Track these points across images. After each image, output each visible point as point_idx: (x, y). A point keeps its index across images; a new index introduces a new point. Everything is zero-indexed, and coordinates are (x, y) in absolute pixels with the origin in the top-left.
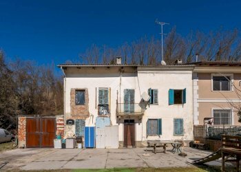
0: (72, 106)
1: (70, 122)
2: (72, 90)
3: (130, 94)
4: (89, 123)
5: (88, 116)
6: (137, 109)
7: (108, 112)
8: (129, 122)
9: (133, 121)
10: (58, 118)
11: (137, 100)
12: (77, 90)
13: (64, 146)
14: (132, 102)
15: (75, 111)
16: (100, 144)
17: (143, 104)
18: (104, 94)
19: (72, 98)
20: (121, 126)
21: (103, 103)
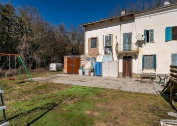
0: (89, 49)
1: (88, 59)
2: (89, 39)
4: (99, 59)
5: (98, 54)
8: (127, 58)
10: (82, 56)
11: (134, 40)
12: (92, 39)
13: (84, 73)
14: (130, 42)
15: (91, 52)
18: (108, 39)
19: (89, 44)
20: (121, 61)
21: (108, 45)
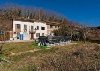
0: (16, 29)
1: (15, 33)
2: (15, 24)
3: (32, 27)
4: (21, 33)
5: (21, 31)
6: (34, 30)
7: (27, 31)
8: (32, 33)
9: (33, 33)
10: (11, 32)
11: (34, 28)
12: (17, 25)
14: (33, 29)
15: (17, 30)
16: (24, 39)
17: (36, 29)
18: (25, 26)
19: (15, 26)
20: (30, 34)
21: (25, 28)
